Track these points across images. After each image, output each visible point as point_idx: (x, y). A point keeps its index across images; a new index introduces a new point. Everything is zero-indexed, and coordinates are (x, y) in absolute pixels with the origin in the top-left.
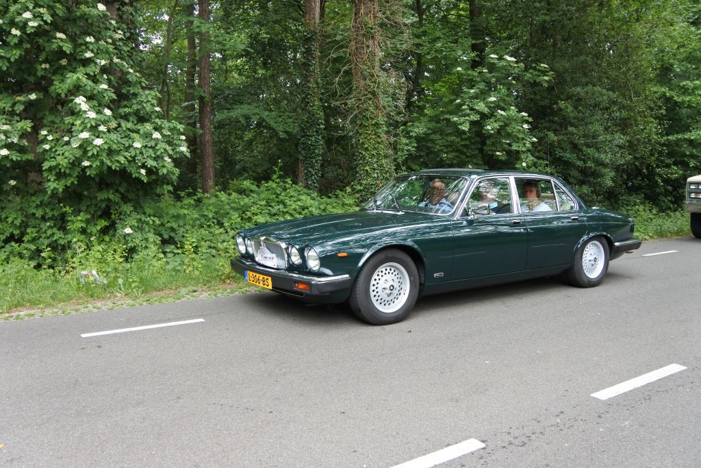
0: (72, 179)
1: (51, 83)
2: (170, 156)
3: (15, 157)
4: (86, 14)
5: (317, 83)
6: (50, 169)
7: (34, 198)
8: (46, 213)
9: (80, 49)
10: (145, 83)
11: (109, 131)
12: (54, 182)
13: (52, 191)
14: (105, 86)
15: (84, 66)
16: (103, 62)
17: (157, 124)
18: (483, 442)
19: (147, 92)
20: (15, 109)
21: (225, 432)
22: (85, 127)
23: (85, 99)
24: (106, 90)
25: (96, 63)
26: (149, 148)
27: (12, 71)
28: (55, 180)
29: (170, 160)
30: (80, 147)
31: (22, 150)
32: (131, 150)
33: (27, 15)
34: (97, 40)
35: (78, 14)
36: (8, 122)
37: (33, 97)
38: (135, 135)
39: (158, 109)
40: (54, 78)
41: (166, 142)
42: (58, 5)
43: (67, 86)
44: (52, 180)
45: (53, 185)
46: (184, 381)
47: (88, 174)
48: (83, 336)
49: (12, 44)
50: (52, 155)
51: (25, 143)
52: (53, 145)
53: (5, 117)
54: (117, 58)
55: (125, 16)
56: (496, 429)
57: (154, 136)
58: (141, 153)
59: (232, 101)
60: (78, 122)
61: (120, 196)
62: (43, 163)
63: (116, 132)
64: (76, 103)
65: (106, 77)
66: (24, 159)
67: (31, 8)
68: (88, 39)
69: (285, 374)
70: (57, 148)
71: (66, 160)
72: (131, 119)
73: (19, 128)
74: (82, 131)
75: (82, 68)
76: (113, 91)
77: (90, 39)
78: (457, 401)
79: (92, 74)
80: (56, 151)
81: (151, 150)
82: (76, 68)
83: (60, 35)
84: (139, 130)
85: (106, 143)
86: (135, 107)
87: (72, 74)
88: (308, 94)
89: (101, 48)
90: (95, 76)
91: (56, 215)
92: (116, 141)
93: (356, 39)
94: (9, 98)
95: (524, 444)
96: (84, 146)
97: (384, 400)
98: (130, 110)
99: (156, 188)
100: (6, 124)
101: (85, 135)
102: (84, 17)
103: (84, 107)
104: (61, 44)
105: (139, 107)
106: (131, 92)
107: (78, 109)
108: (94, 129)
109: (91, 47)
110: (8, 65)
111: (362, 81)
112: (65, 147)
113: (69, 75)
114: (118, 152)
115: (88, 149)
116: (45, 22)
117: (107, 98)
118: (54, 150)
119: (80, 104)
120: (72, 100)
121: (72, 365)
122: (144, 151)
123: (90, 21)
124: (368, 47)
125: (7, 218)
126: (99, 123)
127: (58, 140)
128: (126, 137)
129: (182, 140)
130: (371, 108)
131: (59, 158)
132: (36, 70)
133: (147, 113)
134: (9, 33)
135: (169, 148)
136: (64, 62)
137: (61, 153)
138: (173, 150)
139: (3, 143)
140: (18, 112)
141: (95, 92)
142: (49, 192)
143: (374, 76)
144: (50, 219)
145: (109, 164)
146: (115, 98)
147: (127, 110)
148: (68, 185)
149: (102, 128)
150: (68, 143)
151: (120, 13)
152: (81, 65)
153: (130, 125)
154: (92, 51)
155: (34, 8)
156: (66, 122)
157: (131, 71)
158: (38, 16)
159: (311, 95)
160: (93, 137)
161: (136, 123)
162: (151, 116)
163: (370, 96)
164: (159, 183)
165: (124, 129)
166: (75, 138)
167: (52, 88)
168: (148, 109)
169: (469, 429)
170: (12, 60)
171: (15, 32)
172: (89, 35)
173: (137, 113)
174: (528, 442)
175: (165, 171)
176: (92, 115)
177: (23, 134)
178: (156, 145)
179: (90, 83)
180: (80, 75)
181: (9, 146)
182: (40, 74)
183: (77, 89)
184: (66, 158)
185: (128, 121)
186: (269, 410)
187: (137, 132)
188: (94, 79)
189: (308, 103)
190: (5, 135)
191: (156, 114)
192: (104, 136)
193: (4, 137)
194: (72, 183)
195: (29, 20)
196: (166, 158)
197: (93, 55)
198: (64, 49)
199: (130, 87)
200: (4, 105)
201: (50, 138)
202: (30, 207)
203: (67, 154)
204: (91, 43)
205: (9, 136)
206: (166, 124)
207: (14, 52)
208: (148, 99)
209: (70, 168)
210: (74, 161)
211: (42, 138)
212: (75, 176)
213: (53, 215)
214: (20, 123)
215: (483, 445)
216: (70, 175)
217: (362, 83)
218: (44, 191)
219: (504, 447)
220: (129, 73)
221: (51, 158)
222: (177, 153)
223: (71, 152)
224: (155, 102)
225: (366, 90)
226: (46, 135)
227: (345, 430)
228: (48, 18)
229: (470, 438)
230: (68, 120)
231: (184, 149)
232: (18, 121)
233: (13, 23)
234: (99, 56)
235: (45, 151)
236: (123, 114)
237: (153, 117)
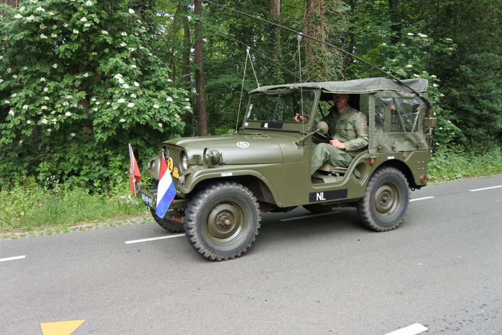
0: (113, 132)
1: (98, 65)
2: (179, 114)
3: (75, 117)
4: (121, 17)
5: (280, 58)
6: (98, 125)
7: (87, 145)
8: (95, 155)
9: (117, 41)
10: (160, 62)
11: (138, 97)
12: (100, 134)
13: (99, 140)
14: (134, 66)
15: (120, 53)
16: (133, 49)
17: (169, 91)
18: (426, 326)
19: (162, 69)
20: (75, 84)
21: (235, 315)
22: (122, 95)
23: (121, 76)
24: (135, 69)
25: (128, 50)
26: (164, 108)
27: (73, 59)
28: (101, 132)
29: (179, 116)
30: (119, 109)
31: (79, 112)
32: (152, 110)
33: (84, 19)
34: (129, 34)
35: (116, 17)
36: (70, 93)
37: (86, 75)
38: (154, 99)
39: (169, 80)
40: (100, 61)
41: (176, 104)
42: (103, 12)
43: (109, 67)
44: (99, 132)
45: (100, 136)
46: (202, 277)
47: (123, 128)
48: (127, 242)
49: (73, 40)
50: (99, 115)
51: (81, 107)
52: (100, 108)
53: (68, 90)
54: (142, 46)
55: (146, 17)
56: (434, 316)
57: (168, 100)
58: (159, 112)
59: (217, 73)
60: (117, 92)
61: (145, 143)
62: (93, 121)
63: (142, 98)
64: (115, 79)
65: (135, 60)
66: (81, 118)
67: (86, 14)
68: (123, 34)
69: (272, 272)
70: (102, 110)
71: (108, 119)
72: (151, 88)
73: (78, 96)
74: (120, 98)
75: (119, 54)
76: (139, 69)
77: (124, 34)
78: (401, 294)
79: (125, 58)
80: (102, 112)
81: (165, 110)
82: (114, 54)
83: (104, 32)
84: (157, 96)
85: (136, 105)
86: (154, 80)
87: (112, 58)
88: (273, 66)
89: (131, 39)
90: (127, 59)
91: (102, 156)
92: (143, 105)
93: (308, 26)
94: (71, 77)
95: (458, 329)
96: (121, 109)
97: (347, 292)
98: (151, 82)
99: (169, 136)
100: (69, 95)
101: (122, 101)
102: (120, 19)
103: (121, 81)
104: (106, 38)
105: (157, 79)
106: (151, 69)
107: (117, 83)
108: (127, 96)
109: (125, 39)
110: (71, 54)
111: (312, 56)
112: (108, 109)
113: (111, 59)
114: (144, 112)
115: (124, 110)
116: (95, 23)
117: (136, 74)
118: (100, 111)
119: (118, 79)
120: (113, 77)
121: (122, 264)
122: (161, 111)
123: (124, 21)
124: (317, 31)
125: (69, 159)
126: (131, 92)
127: (102, 104)
128: (148, 101)
129: (187, 101)
130: (319, 75)
131: (103, 117)
132: (88, 56)
133: (162, 83)
134: (71, 32)
135: (177, 108)
136: (107, 51)
137: (106, 113)
138: (180, 109)
139: (68, 108)
140: (77, 86)
141: (128, 70)
142: (97, 141)
143: (321, 52)
144: (98, 159)
145: (138, 120)
146: (141, 74)
147: (148, 82)
148: (110, 135)
149: (133, 96)
150: (110, 106)
151: (143, 14)
152: (118, 52)
153: (151, 93)
154: (126, 42)
155: (88, 14)
156: (109, 92)
157: (151, 54)
158: (91, 20)
159: (275, 67)
160: (127, 102)
161: (154, 90)
162: (165, 85)
163: (318, 66)
164: (171, 133)
165: (147, 95)
166: (116, 103)
167: (99, 68)
168: (162, 80)
169: (413, 316)
170: (74, 51)
171: (76, 31)
172: (123, 31)
173: (155, 84)
174: (461, 328)
175: (175, 124)
176: (126, 86)
177: (80, 101)
178: (169, 106)
179: (125, 64)
180: (118, 59)
181: (71, 110)
182: (91, 59)
183: (115, 69)
184: (108, 117)
185: (150, 90)
186: (264, 299)
187: (156, 97)
188: (127, 61)
189: (273, 72)
190: (69, 102)
191: (168, 84)
192: (135, 101)
193: (68, 104)
194: (113, 134)
195: (85, 22)
196: (176, 115)
197: (126, 45)
198: (108, 41)
199: (150, 65)
200: (68, 82)
201: (98, 103)
202: (84, 151)
203: (109, 114)
204: (124, 36)
205: (71, 102)
206: (176, 91)
207: (75, 45)
208: (162, 73)
209: (111, 124)
210: (114, 119)
211: (93, 103)
212: (114, 129)
213: (100, 157)
214: (78, 94)
215: (426, 329)
216: (111, 129)
217: (313, 57)
218: (94, 140)
219: (443, 331)
220: (149, 56)
221: (99, 117)
222: (183, 110)
223: (112, 112)
224: (167, 75)
225: (316, 62)
226: (95, 102)
227: (321, 314)
228: (97, 21)
229: (415, 322)
230: (110, 90)
231: (188, 107)
232: (77, 92)
233: (74, 26)
234: (130, 45)
235: (95, 112)
236: (146, 85)
237: (166, 86)
